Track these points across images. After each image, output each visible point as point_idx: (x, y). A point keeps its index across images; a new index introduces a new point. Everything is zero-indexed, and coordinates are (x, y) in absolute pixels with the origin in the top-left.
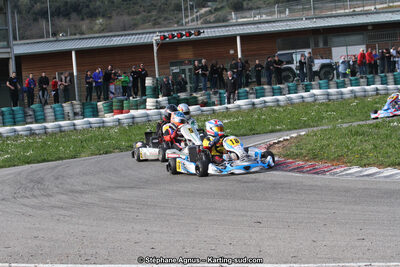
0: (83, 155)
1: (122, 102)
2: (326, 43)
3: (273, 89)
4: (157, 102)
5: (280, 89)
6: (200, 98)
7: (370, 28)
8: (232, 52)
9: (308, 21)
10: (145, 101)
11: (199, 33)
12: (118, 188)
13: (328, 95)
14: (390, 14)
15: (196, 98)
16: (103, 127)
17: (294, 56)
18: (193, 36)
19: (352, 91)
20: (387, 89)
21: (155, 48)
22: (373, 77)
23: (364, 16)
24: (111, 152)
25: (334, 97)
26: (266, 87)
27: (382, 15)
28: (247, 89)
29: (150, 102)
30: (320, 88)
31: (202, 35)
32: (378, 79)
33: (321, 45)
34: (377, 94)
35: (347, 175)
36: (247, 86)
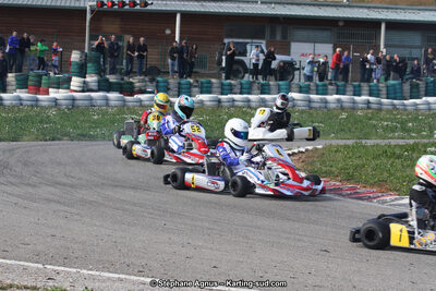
0: (25, 138)
1: (40, 76)
2: (284, 36)
3: (222, 84)
4: (84, 82)
5: (230, 85)
6: (137, 84)
7: (341, 24)
8: (168, 32)
9: (265, 6)
10: (70, 80)
11: (146, 4)
12: (116, 186)
13: (310, 101)
14: (366, 10)
15: (132, 83)
16: (37, 106)
17: (248, 47)
18: (138, 7)
19: (339, 101)
20: (380, 104)
21: (89, 16)
22: (345, 86)
23: (334, 9)
24: (59, 139)
25: (317, 105)
26: (213, 80)
27: (356, 10)
28: (192, 81)
29: (76, 82)
30: (300, 92)
31: (149, 7)
32: (350, 88)
33: (278, 38)
34: (369, 108)
35: (400, 205)
36: (190, 76)
